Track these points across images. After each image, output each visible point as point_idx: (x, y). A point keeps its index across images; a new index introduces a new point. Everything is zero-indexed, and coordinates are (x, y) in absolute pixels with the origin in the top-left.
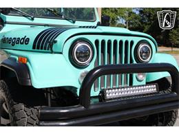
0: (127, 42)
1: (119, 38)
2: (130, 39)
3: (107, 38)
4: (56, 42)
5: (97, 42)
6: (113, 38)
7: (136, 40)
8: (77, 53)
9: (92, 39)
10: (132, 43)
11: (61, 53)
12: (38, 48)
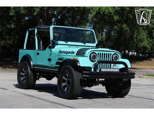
0: (109, 54)
1: (106, 52)
2: (110, 53)
3: (102, 52)
4: (85, 53)
5: (98, 54)
6: (104, 52)
7: (112, 53)
8: (92, 57)
9: (97, 52)
10: (111, 54)
11: (87, 57)
12: (78, 55)
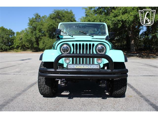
1: (85, 43)
3: (78, 43)
5: (73, 44)
8: (62, 49)
11: (56, 49)
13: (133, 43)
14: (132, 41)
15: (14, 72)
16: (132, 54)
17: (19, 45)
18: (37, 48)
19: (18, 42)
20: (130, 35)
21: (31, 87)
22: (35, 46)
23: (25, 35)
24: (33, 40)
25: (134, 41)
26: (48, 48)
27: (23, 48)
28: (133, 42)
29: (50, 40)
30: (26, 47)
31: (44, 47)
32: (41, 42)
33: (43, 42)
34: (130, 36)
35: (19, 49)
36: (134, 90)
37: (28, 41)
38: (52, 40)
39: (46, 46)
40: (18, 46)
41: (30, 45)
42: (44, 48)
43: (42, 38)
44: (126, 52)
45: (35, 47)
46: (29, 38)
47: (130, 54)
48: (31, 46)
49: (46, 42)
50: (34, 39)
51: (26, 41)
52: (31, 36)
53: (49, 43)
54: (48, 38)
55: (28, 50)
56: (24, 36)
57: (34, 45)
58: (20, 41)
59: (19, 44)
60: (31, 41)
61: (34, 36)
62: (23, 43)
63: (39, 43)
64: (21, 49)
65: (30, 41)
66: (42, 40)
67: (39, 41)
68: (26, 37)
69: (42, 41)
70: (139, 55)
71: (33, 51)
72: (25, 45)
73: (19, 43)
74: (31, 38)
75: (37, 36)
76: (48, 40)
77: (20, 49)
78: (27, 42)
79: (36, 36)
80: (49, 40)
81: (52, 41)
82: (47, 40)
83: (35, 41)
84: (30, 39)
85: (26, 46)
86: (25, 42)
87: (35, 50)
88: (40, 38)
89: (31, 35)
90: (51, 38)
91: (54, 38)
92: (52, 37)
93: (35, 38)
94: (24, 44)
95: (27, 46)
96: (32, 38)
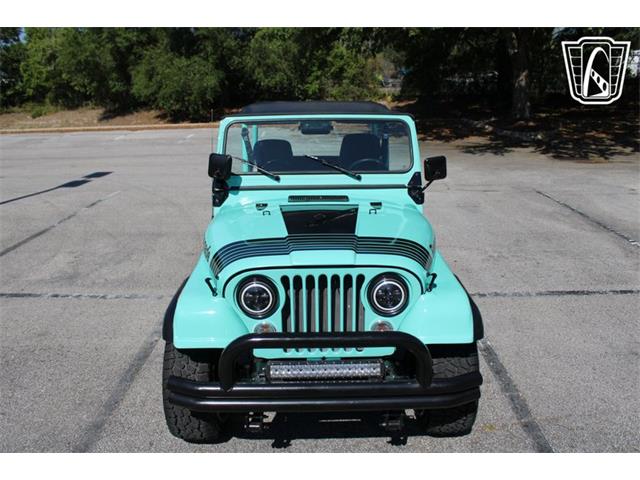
1: (330, 272)
2: (354, 273)
3: (304, 273)
6: (317, 273)
8: (245, 297)
9: (275, 277)
13: (523, 83)
14: (518, 76)
15: (53, 281)
16: (517, 135)
17: (47, 85)
18: (124, 94)
19: (41, 73)
20: (514, 48)
21: (132, 379)
22: (116, 86)
23: (69, 43)
24: (102, 63)
25: (526, 77)
26: (171, 96)
27: (66, 96)
28: (522, 80)
29: (176, 61)
30: (75, 91)
31: (152, 94)
32: (138, 72)
33: (147, 71)
34: (512, 52)
35: (47, 100)
36: (507, 391)
37: (84, 69)
38: (184, 62)
39: (160, 88)
40: (42, 87)
41: (94, 84)
42: (153, 99)
43: (140, 56)
44: (493, 119)
45: (114, 90)
46: (88, 54)
47: (509, 132)
48: (97, 89)
49: (160, 69)
50: (109, 58)
51: (73, 69)
52: (93, 46)
53: (176, 78)
54: (170, 55)
55: (84, 103)
56: (62, 45)
57: (110, 82)
58: (49, 68)
59: (47, 80)
60: (97, 65)
61: (109, 46)
62: (64, 76)
63: (133, 73)
64: (54, 101)
65: (91, 69)
66: (144, 61)
67: (131, 67)
68: (71, 49)
69: (143, 68)
70: (547, 140)
71: (108, 107)
72: (72, 84)
73: (44, 75)
74: (93, 54)
75: (119, 45)
76: (169, 63)
77: (52, 103)
78: (80, 71)
79: (115, 42)
80: (171, 60)
81: (188, 66)
82: (164, 63)
83: (111, 68)
84: (90, 59)
85: (76, 88)
86: (69, 73)
87: (117, 106)
88: (135, 54)
89: (93, 42)
90: (181, 54)
91: (192, 54)
92: (183, 50)
93: (111, 54)
94: (68, 83)
95: (82, 90)
96: (97, 52)
